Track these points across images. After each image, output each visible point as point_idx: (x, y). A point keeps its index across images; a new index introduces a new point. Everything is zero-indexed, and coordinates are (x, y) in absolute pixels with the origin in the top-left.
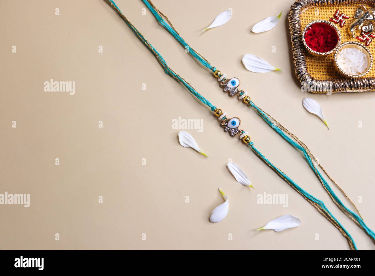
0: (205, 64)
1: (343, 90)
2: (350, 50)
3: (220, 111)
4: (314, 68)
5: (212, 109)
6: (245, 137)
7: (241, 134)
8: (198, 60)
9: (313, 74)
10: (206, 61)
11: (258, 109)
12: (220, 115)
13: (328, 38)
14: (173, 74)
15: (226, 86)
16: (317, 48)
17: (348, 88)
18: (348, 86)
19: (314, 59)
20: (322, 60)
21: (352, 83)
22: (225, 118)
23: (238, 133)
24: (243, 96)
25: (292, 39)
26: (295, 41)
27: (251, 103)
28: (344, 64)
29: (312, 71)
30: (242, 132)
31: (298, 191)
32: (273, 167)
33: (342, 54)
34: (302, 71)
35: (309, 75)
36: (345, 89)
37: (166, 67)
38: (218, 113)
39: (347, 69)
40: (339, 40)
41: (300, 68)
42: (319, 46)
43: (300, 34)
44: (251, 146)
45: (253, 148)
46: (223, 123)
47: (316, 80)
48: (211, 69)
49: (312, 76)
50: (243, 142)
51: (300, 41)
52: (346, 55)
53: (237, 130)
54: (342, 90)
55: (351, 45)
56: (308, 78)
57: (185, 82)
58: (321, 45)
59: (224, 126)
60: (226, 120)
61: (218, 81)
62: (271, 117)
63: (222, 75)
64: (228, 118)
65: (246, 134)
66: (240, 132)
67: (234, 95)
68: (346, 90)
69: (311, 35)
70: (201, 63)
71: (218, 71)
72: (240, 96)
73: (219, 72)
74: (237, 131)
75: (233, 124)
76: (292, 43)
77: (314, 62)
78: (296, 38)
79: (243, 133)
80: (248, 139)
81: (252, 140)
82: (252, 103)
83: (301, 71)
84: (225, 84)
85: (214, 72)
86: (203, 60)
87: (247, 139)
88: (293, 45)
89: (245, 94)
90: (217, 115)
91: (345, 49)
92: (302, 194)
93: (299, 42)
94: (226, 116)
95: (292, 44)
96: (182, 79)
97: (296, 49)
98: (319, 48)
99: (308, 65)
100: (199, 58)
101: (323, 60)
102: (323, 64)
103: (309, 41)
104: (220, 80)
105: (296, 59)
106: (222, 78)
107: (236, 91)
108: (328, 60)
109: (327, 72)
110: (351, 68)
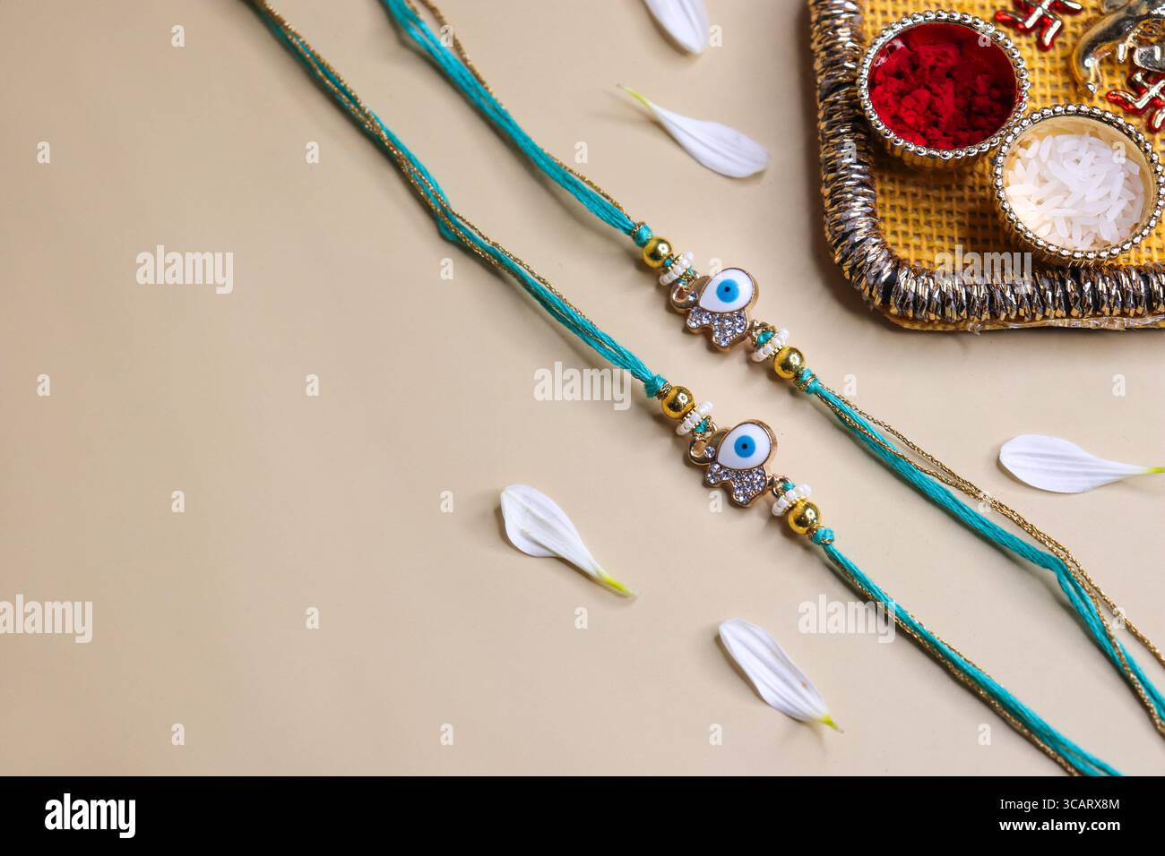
0: (602, 213)
1: (1034, 316)
2: (1067, 143)
3: (681, 394)
4: (911, 222)
5: (646, 386)
6: (794, 506)
7: (777, 496)
8: (570, 197)
9: (907, 246)
10: (604, 199)
11: (838, 403)
12: (685, 415)
13: (974, 93)
14: (474, 239)
15: (696, 303)
16: (924, 134)
17: (1055, 309)
18: (1054, 297)
19: (916, 185)
20: (948, 188)
21: (1070, 286)
22: (706, 425)
23: (763, 493)
24: (769, 349)
25: (818, 93)
26: (831, 99)
27: (806, 377)
28: (1039, 203)
29: (905, 234)
30: (780, 485)
31: (1042, 745)
32: (925, 637)
33: (1033, 160)
34: (854, 231)
35: (883, 246)
36: (1040, 310)
37: (446, 211)
38: (674, 406)
39: (1053, 225)
40: (1021, 98)
41: (845, 215)
42: (936, 124)
43: (852, 73)
44: (825, 545)
45: (832, 556)
46: (697, 449)
47: (914, 271)
48: (629, 232)
49: (902, 253)
50: (789, 534)
51: (854, 103)
52: (1049, 163)
53: (759, 478)
54: (1027, 319)
55: (1071, 123)
56: (881, 259)
57: (530, 275)
58: (944, 120)
59: (705, 460)
60: (709, 434)
61: (659, 286)
62: (899, 436)
63: (676, 258)
64: (719, 424)
65: (797, 491)
66: (775, 487)
67: (733, 344)
68: (1045, 317)
69: (899, 75)
70: (582, 207)
71: (662, 241)
72: (758, 346)
73: (665, 246)
74: (761, 479)
75: (745, 451)
76: (817, 110)
77: (915, 195)
78: (838, 86)
79: (785, 490)
80: (810, 514)
81: (828, 522)
82: (813, 376)
83: (848, 227)
84: (691, 298)
85: (643, 245)
86: (592, 193)
87: (803, 515)
88: (823, 120)
89: (780, 339)
90: (673, 414)
91: (1048, 141)
92: (1060, 759)
93: (847, 105)
94: (709, 418)
95: (821, 115)
96: (516, 260)
97: (834, 136)
98: (935, 133)
99: (888, 206)
100: (576, 185)
101: (954, 186)
102: (955, 206)
103: (891, 102)
104: (666, 279)
105: (832, 175)
106: (677, 271)
107: (739, 327)
108: (977, 188)
109: (968, 241)
110: (1069, 221)
